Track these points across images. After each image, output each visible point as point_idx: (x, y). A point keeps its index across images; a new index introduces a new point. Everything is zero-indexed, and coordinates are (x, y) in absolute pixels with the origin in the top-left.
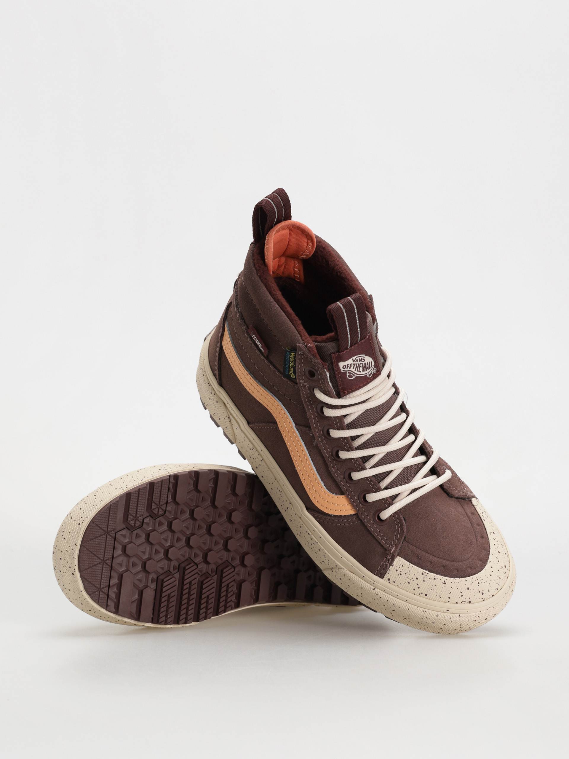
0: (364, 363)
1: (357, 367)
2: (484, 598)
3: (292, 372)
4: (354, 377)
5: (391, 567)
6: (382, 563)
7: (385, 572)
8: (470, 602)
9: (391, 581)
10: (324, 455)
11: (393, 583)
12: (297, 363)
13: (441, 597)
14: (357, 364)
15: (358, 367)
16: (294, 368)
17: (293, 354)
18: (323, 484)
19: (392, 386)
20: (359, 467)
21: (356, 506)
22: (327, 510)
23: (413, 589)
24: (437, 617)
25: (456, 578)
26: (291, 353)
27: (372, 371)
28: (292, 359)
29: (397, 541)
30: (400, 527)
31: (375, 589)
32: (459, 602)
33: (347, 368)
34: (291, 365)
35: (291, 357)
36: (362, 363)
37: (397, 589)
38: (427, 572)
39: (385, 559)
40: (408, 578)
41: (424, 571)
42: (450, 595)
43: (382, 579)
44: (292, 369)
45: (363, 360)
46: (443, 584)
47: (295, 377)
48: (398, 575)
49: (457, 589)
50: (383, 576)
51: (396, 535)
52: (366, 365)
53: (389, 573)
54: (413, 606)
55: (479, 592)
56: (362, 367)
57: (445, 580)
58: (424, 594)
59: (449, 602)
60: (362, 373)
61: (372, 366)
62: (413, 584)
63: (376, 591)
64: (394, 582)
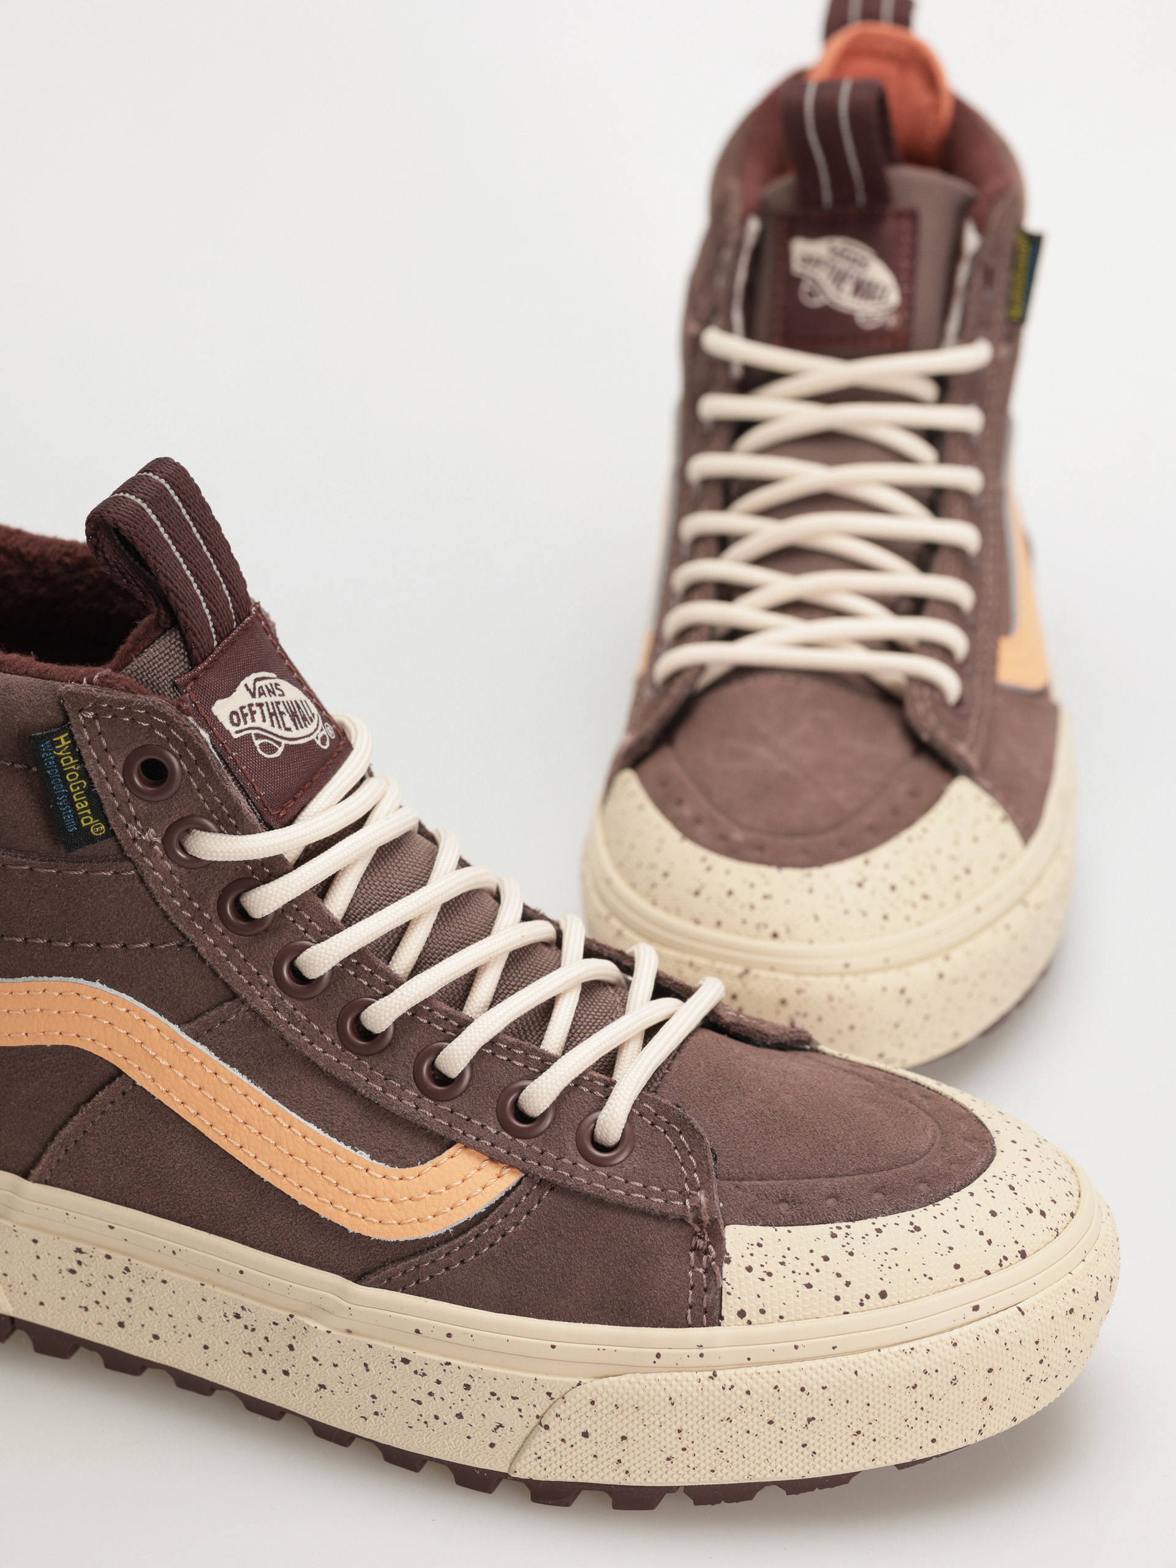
0: (284, 699)
2: (1054, 1228)
3: (86, 814)
4: (281, 750)
5: (725, 1266)
6: (690, 1274)
7: (717, 1297)
8: (1023, 1254)
9: (752, 1314)
10: (321, 1064)
11: (762, 1317)
12: (89, 764)
13: (931, 1278)
14: (267, 704)
15: (274, 715)
16: (91, 794)
17: (62, 738)
18: (366, 1157)
20: (450, 1028)
21: (508, 1153)
22: (424, 1225)
23: (833, 1299)
24: (957, 1348)
26: (55, 739)
27: (322, 730)
28: (69, 763)
29: (695, 1175)
30: (681, 1133)
31: (715, 1375)
32: (993, 1266)
33: (245, 723)
34: (74, 787)
35: (61, 753)
36: (279, 699)
37: (784, 1326)
38: (843, 1225)
39: (692, 1255)
40: (797, 1271)
42: (954, 1258)
43: (719, 1325)
44: (82, 801)
45: (275, 691)
46: (912, 1231)
47: (103, 827)
48: (763, 1280)
49: (962, 1227)
50: (716, 1313)
51: (682, 1164)
52: (297, 708)
53: (730, 1290)
54: (863, 1356)
55: (1030, 1211)
56: (287, 715)
57: (913, 1220)
58: (875, 1296)
59: (962, 1280)
60: (296, 733)
61: (314, 714)
62: (826, 1282)
63: (723, 1378)
64: (763, 1312)
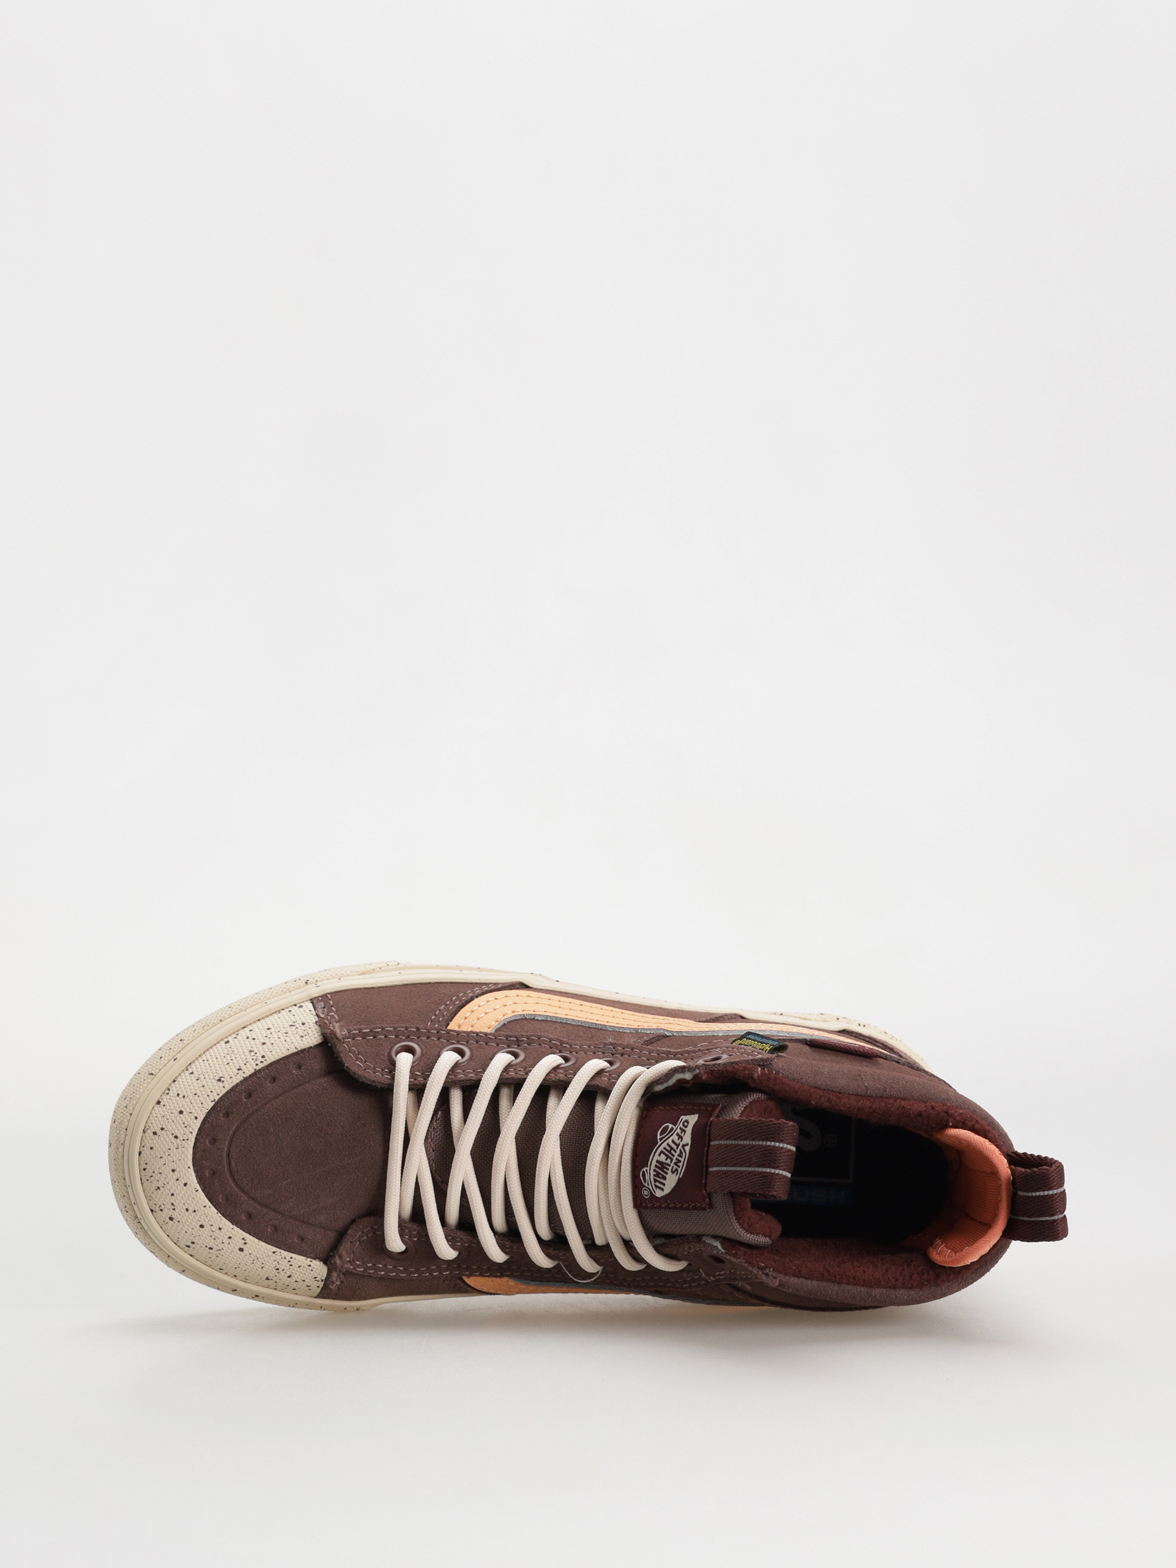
0: (670, 1168)
1: (671, 1150)
4: (659, 1137)
7: (316, 1008)
9: (295, 1008)
14: (676, 1152)
15: (670, 1152)
19: (608, 1244)
25: (214, 1105)
27: (648, 1184)
33: (680, 1128)
36: (672, 1164)
41: (265, 1064)
45: (675, 1167)
46: (222, 1077)
48: (295, 1022)
52: (663, 1173)
53: (310, 1012)
56: (665, 1161)
57: (223, 1084)
60: (657, 1157)
61: (656, 1187)
64: (290, 1010)
